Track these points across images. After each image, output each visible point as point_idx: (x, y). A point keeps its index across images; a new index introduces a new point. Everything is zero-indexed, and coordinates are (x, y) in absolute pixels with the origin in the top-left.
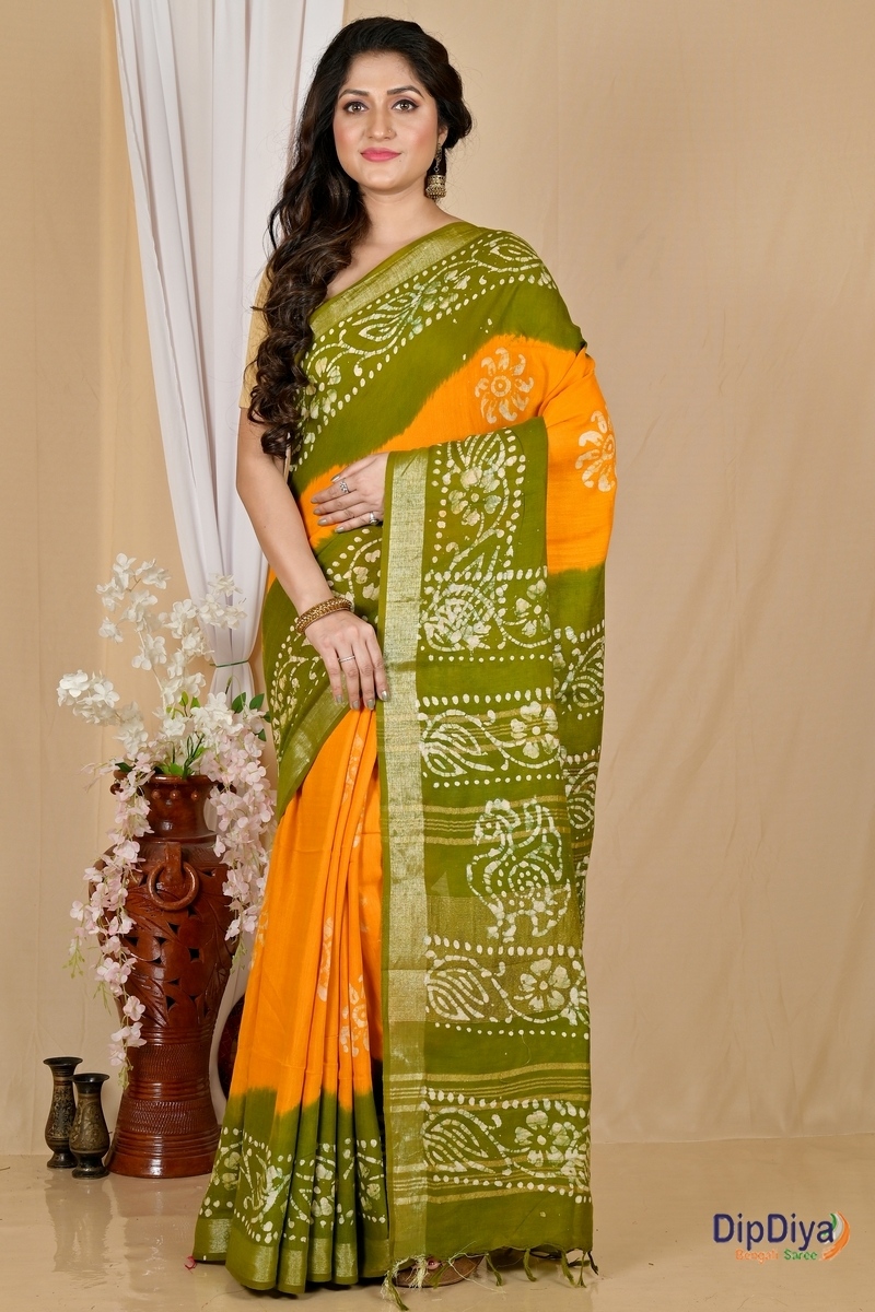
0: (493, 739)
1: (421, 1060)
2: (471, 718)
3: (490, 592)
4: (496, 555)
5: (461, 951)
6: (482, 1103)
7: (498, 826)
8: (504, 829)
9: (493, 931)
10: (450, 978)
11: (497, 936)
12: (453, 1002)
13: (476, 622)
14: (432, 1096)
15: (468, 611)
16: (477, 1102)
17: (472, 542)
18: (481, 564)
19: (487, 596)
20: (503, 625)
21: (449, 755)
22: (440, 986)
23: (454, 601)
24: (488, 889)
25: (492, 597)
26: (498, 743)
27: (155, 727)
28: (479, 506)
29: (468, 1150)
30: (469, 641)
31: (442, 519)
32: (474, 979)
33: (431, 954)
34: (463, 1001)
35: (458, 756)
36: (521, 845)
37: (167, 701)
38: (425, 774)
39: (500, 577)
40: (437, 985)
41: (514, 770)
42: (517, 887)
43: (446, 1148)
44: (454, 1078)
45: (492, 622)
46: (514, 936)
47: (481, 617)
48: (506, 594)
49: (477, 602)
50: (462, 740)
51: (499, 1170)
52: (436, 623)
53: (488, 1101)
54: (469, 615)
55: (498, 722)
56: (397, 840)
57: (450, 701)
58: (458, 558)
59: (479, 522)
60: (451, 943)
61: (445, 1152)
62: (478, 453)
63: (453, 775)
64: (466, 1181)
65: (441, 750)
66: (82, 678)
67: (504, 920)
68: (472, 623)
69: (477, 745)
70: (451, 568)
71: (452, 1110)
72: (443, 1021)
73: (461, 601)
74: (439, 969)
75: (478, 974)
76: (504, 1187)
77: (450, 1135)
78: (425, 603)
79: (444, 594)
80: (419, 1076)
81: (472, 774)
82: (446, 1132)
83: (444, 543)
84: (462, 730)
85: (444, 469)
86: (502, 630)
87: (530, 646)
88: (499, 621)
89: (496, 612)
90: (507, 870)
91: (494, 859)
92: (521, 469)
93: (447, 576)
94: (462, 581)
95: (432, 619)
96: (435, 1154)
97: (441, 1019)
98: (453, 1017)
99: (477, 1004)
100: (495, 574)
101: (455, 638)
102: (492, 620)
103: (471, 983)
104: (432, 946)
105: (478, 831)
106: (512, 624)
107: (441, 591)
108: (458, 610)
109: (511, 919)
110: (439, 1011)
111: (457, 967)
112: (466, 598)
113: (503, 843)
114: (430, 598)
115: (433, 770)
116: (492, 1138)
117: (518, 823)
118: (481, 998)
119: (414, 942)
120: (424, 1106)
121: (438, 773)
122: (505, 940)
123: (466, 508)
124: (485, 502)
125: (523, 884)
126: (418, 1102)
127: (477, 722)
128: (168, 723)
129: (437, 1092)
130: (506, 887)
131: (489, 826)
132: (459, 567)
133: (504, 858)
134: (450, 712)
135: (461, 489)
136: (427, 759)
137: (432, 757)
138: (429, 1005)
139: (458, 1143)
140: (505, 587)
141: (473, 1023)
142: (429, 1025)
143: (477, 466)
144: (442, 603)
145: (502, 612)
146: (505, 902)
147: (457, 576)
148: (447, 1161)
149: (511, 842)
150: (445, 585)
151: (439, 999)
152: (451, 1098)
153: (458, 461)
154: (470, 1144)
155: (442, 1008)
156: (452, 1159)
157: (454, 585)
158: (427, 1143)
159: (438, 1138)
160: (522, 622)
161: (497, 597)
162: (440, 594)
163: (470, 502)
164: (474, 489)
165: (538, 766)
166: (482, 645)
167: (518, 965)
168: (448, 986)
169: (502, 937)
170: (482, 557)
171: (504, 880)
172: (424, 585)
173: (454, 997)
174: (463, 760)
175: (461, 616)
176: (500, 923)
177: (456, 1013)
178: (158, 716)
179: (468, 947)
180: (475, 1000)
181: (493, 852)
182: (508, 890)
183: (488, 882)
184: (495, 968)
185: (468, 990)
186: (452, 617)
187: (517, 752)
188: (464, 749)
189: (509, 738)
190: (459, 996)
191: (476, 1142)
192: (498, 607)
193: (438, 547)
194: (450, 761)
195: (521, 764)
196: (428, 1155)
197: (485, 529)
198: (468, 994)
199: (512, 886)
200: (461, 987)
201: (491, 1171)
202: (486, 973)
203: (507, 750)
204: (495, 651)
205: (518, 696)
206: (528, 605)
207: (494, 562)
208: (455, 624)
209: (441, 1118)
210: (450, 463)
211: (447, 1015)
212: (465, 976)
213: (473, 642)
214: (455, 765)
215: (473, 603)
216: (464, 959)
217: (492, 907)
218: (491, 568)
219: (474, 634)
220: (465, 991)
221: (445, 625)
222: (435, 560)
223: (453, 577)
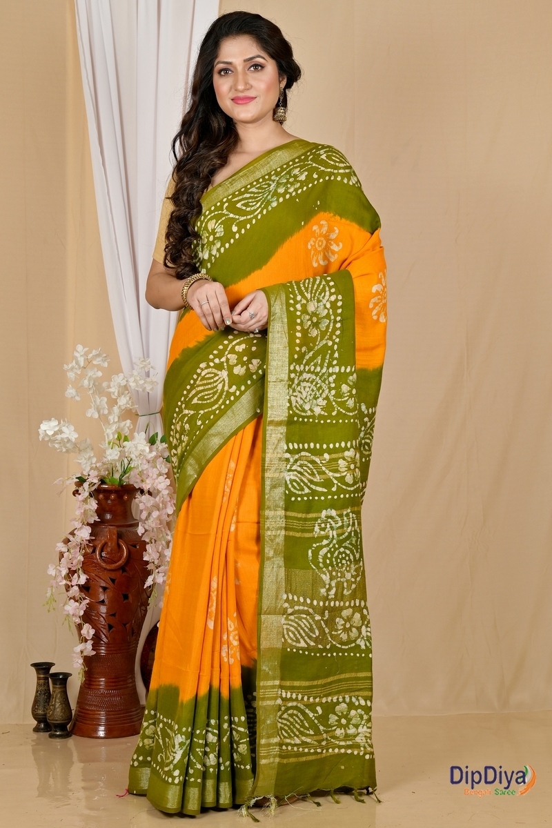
0: (327, 472)
1: (278, 672)
2: (314, 458)
3: (325, 379)
4: (328, 356)
5: (304, 604)
6: (311, 699)
7: (328, 526)
8: (332, 528)
9: (323, 591)
10: (297, 620)
11: (325, 594)
12: (298, 635)
13: (318, 398)
14: (284, 695)
15: (313, 390)
16: (308, 699)
17: (314, 347)
18: (319, 362)
19: (324, 382)
20: (334, 400)
21: (302, 481)
22: (291, 625)
23: (305, 384)
24: (321, 565)
25: (327, 382)
26: (331, 474)
27: (101, 454)
28: (316, 325)
29: (302, 729)
30: (315, 409)
31: (298, 331)
32: (311, 621)
33: (286, 605)
34: (304, 635)
35: (306, 481)
36: (341, 538)
37: (108, 438)
38: (287, 492)
39: (331, 370)
40: (288, 624)
41: (340, 490)
42: (337, 564)
43: (290, 728)
44: (297, 683)
45: (327, 398)
46: (335, 594)
47: (321, 395)
48: (335, 381)
49: (318, 385)
50: (309, 471)
51: (320, 742)
53: (315, 698)
54: (314, 393)
55: (331, 460)
56: (270, 533)
57: (304, 446)
58: (307, 357)
59: (317, 335)
60: (298, 598)
61: (289, 731)
62: (314, 291)
63: (303, 493)
64: (301, 749)
65: (297, 477)
66: (54, 423)
67: (330, 584)
68: (315, 398)
69: (317, 475)
70: (304, 362)
71: (295, 704)
72: (292, 647)
73: (309, 384)
74: (291, 614)
75: (313, 618)
76: (322, 752)
77: (292, 720)
78: (291, 383)
79: (300, 379)
80: (277, 683)
81: (314, 493)
82: (290, 718)
83: (300, 346)
84: (309, 465)
85: (296, 302)
86: (334, 403)
87: (351, 414)
88: (332, 398)
89: (329, 392)
90: (332, 553)
91: (325, 546)
92: (340, 304)
94: (309, 372)
95: (294, 394)
96: (283, 732)
97: (289, 645)
98: (298, 645)
99: (312, 637)
100: (328, 368)
101: (307, 407)
102: (327, 397)
103: (309, 623)
104: (287, 600)
105: (317, 528)
106: (340, 400)
107: (299, 376)
108: (307, 389)
109: (333, 584)
110: (290, 641)
111: (301, 613)
112: (312, 383)
113: (331, 536)
114: (292, 380)
115: (292, 489)
116: (316, 721)
117: (340, 524)
118: (315, 633)
119: (277, 597)
120: (279, 701)
121: (295, 491)
122: (330, 597)
123: (310, 325)
124: (320, 323)
125: (341, 562)
126: (276, 698)
127: (318, 460)
128: (109, 452)
129: (286, 693)
130: (331, 564)
131: (323, 525)
132: (308, 363)
133: (331, 546)
134: (303, 454)
135: (307, 313)
136: (288, 482)
137: (291, 481)
138: (284, 637)
139: (296, 725)
140: (334, 376)
141: (309, 648)
142: (284, 649)
143: (314, 300)
144: (299, 384)
145: (333, 392)
146: (331, 574)
147: (307, 368)
148: (290, 737)
149: (335, 536)
150: (301, 373)
151: (290, 633)
152: (294, 696)
153: (303, 296)
154: (303, 726)
155: (291, 639)
156: (293, 735)
157: (305, 373)
158: (279, 725)
159: (285, 722)
161: (330, 383)
162: (298, 379)
163: (312, 322)
164: (314, 314)
165: (352, 489)
166: (323, 413)
167: (335, 612)
168: (296, 625)
169: (328, 595)
170: (320, 358)
171: (331, 559)
172: (290, 371)
173: (299, 632)
174: (309, 484)
175: (309, 394)
176: (327, 586)
177: (300, 642)
178: (102, 447)
179: (309, 601)
180: (311, 634)
181: (325, 542)
182: (333, 566)
183: (321, 560)
184: (322, 614)
185: (307, 627)
187: (341, 480)
188: (310, 477)
189: (337, 471)
190: (302, 632)
191: (307, 725)
192: (330, 389)
193: (297, 349)
194: (302, 484)
195: (343, 487)
196: (280, 733)
197: (321, 340)
198: (307, 630)
199: (335, 563)
200: (303, 626)
201: (315, 743)
202: (318, 618)
203: (336, 478)
204: (330, 417)
205: (343, 444)
206: (349, 389)
207: (327, 361)
208: (306, 398)
209: (288, 709)
210: (299, 298)
211: (294, 644)
212: (306, 619)
213: (318, 411)
214: (305, 487)
215: (316, 385)
216: (306, 608)
217: (323, 577)
218: (326, 365)
219: (318, 405)
220: (305, 628)
221: (301, 398)
222: (296, 356)
223: (304, 369)
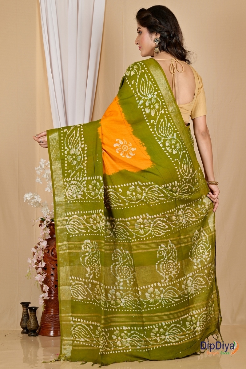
0: (86, 223)
1: (70, 310)
2: (80, 218)
3: (81, 183)
4: (82, 173)
5: (79, 280)
6: (88, 322)
7: (88, 247)
8: (89, 248)
9: (87, 275)
10: (77, 288)
11: (88, 277)
12: (78, 294)
13: (79, 191)
14: (74, 320)
15: (77, 188)
16: (86, 321)
17: (75, 169)
18: (78, 175)
19: (81, 184)
20: (86, 192)
21: (74, 228)
22: (74, 290)
23: (73, 186)
24: (86, 264)
25: (82, 184)
26: (87, 224)
28: (75, 159)
29: (85, 335)
30: (78, 196)
31: (66, 164)
32: (83, 288)
33: (71, 281)
34: (80, 294)
35: (77, 228)
36: (93, 253)
38: (68, 234)
39: (84, 179)
40: (73, 290)
41: (91, 232)
42: (93, 264)
43: (79, 334)
44: (79, 315)
45: (83, 191)
46: (92, 277)
47: (80, 190)
48: (86, 183)
49: (79, 186)
50: (78, 223)
51: (93, 341)
52: (69, 192)
53: (89, 321)
54: (77, 189)
55: (87, 218)
56: (61, 252)
57: (74, 213)
58: (72, 174)
59: (76, 164)
60: (77, 278)
61: (79, 335)
62: (73, 144)
63: (75, 233)
64: (84, 344)
65: (72, 226)
67: (90, 273)
68: (78, 191)
69: (82, 225)
70: (71, 177)
71: (80, 323)
72: (76, 299)
73: (75, 186)
74: (74, 285)
75: (84, 286)
76: (94, 346)
77: (80, 331)
78: (65, 187)
79: (70, 184)
80: (70, 314)
81: (80, 232)
82: (79, 330)
83: (68, 170)
84: (78, 221)
85: (65, 150)
86: (86, 193)
87: (93, 198)
88: (85, 191)
89: (84, 188)
90: (90, 259)
91: (87, 256)
92: (86, 148)
93: (70, 179)
94: (74, 180)
95: (67, 191)
96: (75, 335)
97: (75, 299)
98: (78, 298)
99: (84, 295)
100: (82, 178)
101: (74, 196)
102: (83, 190)
103: (82, 289)
104: (72, 279)
105: (83, 248)
106: (89, 192)
107: (69, 183)
108: (74, 188)
109: (92, 272)
110: (74, 297)
111: (79, 284)
112: (76, 185)
113: (89, 252)
114: (66, 186)
115: (70, 232)
116: (91, 332)
117: (92, 247)
118: (85, 293)
119: (67, 278)
120: (72, 322)
121: (71, 233)
122: (90, 278)
123: (72, 160)
124: (77, 158)
125: (94, 263)
126: (70, 321)
127: (82, 218)
129: (75, 319)
130: (90, 264)
131: (85, 247)
132: (73, 176)
133: (90, 256)
134: (74, 216)
135: (70, 155)
136: (68, 229)
137: (69, 229)
138: (71, 295)
139: (82, 333)
140: (86, 181)
141: (83, 299)
142: (72, 300)
143: (73, 148)
144: (69, 186)
145: (86, 188)
146: (90, 267)
147: (73, 179)
148: (79, 338)
149: (91, 252)
150: (70, 182)
151: (74, 293)
152: (79, 320)
153: (68, 147)
154: (85, 333)
155: (75, 296)
156: (81, 337)
157: (72, 181)
158: (73, 333)
159: (77, 331)
160: (91, 191)
161: (84, 184)
162: (69, 184)
163: (73, 158)
164: (74, 154)
165: (96, 232)
166: (82, 198)
167: (94, 285)
168: (76, 290)
169: (89, 277)
170: (78, 173)
171: (90, 261)
172: (64, 182)
173: (78, 292)
174: (78, 229)
175: (75, 190)
176: (89, 273)
177: (79, 297)
179: (81, 279)
180: (84, 293)
181: (87, 254)
182: (91, 265)
183: (86, 262)
184: (88, 285)
185: (82, 291)
186: (73, 190)
187: (91, 227)
188: (78, 226)
189: (89, 223)
190: (79, 292)
191: (87, 333)
192: (84, 187)
193: (66, 171)
194: (74, 229)
195: (92, 230)
196: (73, 336)
197: (78, 166)
198: (82, 292)
199: (91, 263)
200: (80, 290)
201: (91, 341)
202: (86, 286)
203: (89, 226)
204: (85, 199)
205: (91, 212)
206: (92, 187)
207: (82, 175)
208: (74, 192)
209: (77, 326)
210: (66, 148)
211: (77, 298)
212: (81, 287)
213: (79, 197)
214: (76, 230)
215: (78, 186)
216: (80, 282)
217: (87, 269)
218: (81, 176)
219: (79, 194)
220: (81, 291)
221: (71, 192)
222: (66, 175)
223: (71, 179)
